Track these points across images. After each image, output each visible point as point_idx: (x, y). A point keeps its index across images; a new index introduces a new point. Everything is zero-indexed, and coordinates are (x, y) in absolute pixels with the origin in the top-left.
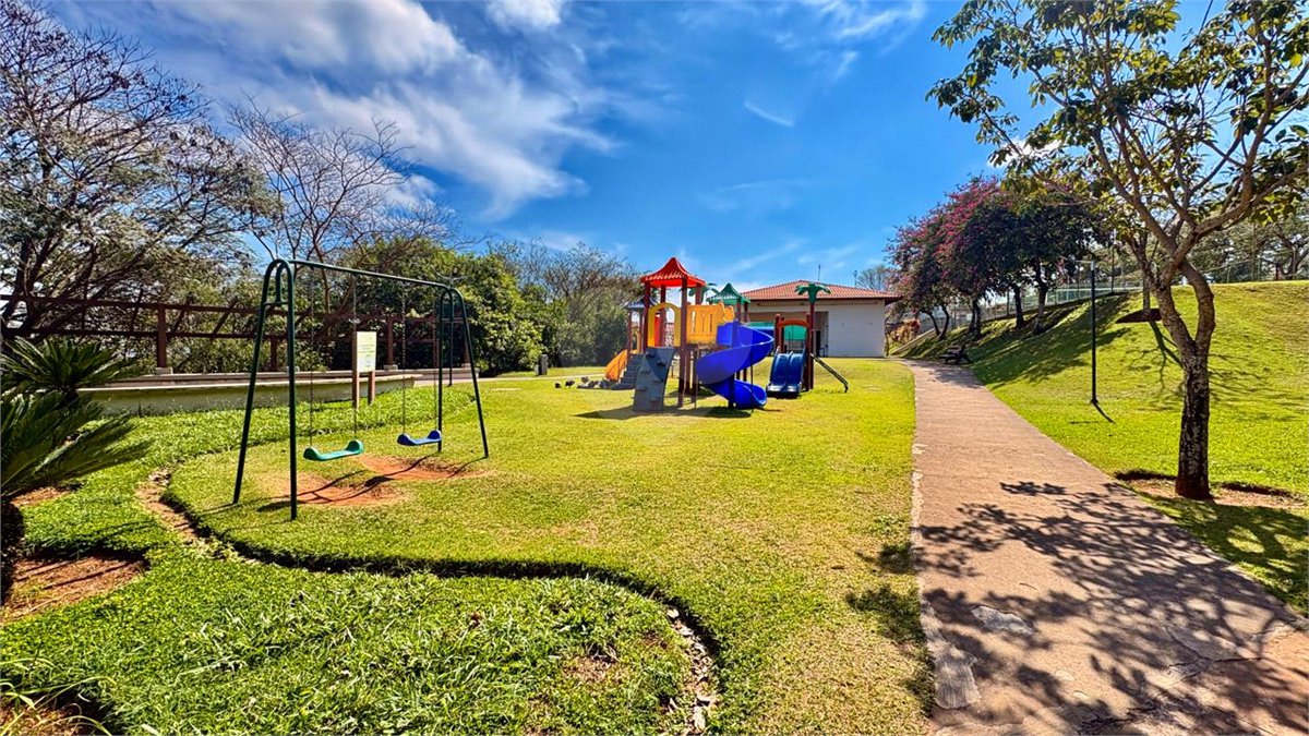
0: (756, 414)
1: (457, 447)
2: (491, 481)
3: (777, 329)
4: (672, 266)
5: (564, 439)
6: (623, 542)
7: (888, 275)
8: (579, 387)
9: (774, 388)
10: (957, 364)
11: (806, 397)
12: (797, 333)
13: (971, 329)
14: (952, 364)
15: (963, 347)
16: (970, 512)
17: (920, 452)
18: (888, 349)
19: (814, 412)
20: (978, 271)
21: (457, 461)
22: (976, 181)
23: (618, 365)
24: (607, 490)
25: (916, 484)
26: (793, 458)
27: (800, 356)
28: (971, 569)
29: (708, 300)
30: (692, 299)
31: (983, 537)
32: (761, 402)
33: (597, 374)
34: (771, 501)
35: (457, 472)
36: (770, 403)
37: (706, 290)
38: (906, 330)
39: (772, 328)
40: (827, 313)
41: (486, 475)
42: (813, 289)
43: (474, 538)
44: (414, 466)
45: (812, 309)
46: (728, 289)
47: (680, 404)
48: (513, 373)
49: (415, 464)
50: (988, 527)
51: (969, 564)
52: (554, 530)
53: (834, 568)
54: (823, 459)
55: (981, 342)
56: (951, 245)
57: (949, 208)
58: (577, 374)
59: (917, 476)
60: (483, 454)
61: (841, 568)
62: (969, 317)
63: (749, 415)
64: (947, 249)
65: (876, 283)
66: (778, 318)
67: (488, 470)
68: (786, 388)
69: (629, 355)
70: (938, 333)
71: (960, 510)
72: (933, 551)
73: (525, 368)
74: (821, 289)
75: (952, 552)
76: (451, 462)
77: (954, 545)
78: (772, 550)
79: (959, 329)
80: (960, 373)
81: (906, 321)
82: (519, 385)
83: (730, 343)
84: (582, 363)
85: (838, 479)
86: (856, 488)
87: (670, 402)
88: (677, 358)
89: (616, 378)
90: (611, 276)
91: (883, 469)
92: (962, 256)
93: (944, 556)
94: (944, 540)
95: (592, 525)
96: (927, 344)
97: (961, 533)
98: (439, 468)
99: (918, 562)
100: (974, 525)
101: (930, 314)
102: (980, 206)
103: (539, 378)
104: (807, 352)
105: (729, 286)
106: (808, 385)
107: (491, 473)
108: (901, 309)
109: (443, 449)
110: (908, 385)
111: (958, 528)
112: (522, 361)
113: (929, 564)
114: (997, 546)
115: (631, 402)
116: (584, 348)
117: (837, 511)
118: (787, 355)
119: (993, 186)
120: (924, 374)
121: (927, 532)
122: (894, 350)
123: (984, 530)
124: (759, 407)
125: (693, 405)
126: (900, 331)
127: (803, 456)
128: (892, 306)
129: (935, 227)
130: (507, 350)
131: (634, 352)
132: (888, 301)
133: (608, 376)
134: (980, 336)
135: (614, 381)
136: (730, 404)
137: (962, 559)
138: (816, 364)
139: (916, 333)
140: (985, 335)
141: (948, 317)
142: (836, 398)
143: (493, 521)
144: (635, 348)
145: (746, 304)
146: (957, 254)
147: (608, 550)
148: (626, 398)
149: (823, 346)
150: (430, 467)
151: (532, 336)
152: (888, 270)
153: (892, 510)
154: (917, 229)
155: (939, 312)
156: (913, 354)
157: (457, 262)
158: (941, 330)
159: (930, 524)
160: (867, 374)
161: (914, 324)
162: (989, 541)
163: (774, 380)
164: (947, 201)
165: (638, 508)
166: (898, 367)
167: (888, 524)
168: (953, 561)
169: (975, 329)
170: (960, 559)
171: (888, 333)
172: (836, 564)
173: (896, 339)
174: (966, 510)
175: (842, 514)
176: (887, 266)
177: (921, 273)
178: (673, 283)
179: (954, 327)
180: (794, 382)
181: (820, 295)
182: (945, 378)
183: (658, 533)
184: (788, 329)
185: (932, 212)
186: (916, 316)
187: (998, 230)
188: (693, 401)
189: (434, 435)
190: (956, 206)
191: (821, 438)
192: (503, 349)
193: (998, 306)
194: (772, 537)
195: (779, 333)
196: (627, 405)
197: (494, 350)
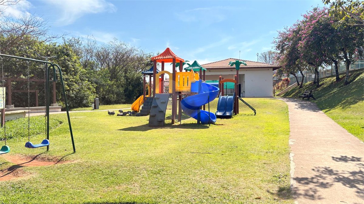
0: (212, 127)
1: (57, 148)
2: (80, 165)
3: (220, 84)
4: (168, 52)
5: (114, 142)
6: (153, 192)
7: (274, 55)
8: (118, 115)
9: (219, 114)
10: (308, 100)
11: (235, 118)
12: (230, 85)
13: (315, 82)
14: (306, 100)
15: (311, 92)
16: (318, 171)
17: (292, 143)
18: (274, 93)
19: (240, 125)
20: (318, 54)
21: (59, 155)
22: (315, 9)
23: (138, 103)
24: (141, 167)
25: (292, 159)
26: (232, 148)
27: (232, 97)
28: (319, 196)
29: (185, 69)
30: (177, 69)
31: (325, 182)
32: (214, 121)
33: (127, 108)
34: (224, 169)
35: (59, 161)
36: (218, 121)
37: (184, 64)
38: (283, 83)
39: (218, 83)
40: (244, 75)
41: (76, 162)
42: (238, 63)
43: (75, 193)
44: (34, 159)
45: (237, 73)
46: (195, 64)
47: (173, 122)
48: (80, 109)
49: (34, 158)
50: (326, 177)
51: (318, 194)
52: (117, 187)
53: (256, 199)
54: (247, 148)
55: (319, 89)
56: (304, 41)
57: (303, 22)
58: (116, 108)
59: (292, 155)
60: (72, 151)
61: (259, 198)
62: (313, 76)
63: (208, 127)
64: (302, 44)
65: (268, 59)
66: (220, 78)
67: (76, 160)
68: (225, 113)
69: (144, 98)
70: (298, 84)
71: (313, 170)
72: (302, 188)
73: (86, 106)
74: (241, 63)
75: (311, 189)
76: (55, 156)
77: (311, 186)
78: (226, 192)
79: (308, 83)
80: (310, 105)
81: (283, 78)
82: (85, 114)
83: (197, 92)
84: (117, 102)
85: (255, 157)
86: (264, 161)
87: (167, 121)
88: (170, 99)
89: (137, 109)
90: (132, 56)
91: (276, 152)
92: (310, 46)
93: (307, 191)
94: (307, 183)
95: (136, 185)
96: (293, 91)
97: (315, 180)
98: (48, 159)
99: (295, 193)
100: (320, 176)
101: (295, 75)
102: (317, 22)
103: (96, 111)
104: (235, 95)
105: (195, 62)
106: (236, 112)
107: (79, 160)
108: (280, 73)
109: (49, 150)
110: (285, 111)
111: (313, 178)
112: (84, 102)
113: (300, 194)
114: (331, 185)
115: (148, 122)
116: (118, 94)
117: (255, 173)
118: (225, 97)
119: (324, 12)
120: (292, 106)
121: (299, 180)
122: (277, 93)
123: (324, 178)
124: (213, 123)
125: (179, 123)
126: (280, 83)
127: (237, 147)
128: (276, 71)
129: (296, 32)
130: (76, 97)
131: (147, 96)
132: (274, 68)
133: (133, 109)
134: (319, 86)
135: (136, 111)
136: (198, 122)
137: (315, 191)
138: (240, 101)
139: (288, 85)
140: (321, 85)
141: (303, 76)
142: (251, 118)
143: (83, 184)
144: (147, 94)
145: (204, 71)
146: (307, 46)
147: (147, 196)
148: (145, 120)
149: (242, 92)
150: (43, 159)
151: (89, 89)
152: (274, 53)
153: (281, 171)
154: (287, 33)
155: (299, 74)
156: (286, 95)
157: (46, 48)
158: (300, 83)
159: (300, 177)
160: (265, 106)
161: (287, 80)
162: (327, 183)
163: (219, 110)
164: (302, 19)
165: (158, 175)
166: (280, 102)
167: (279, 178)
168: (311, 193)
169: (316, 83)
170: (314, 192)
171: (274, 84)
172: (256, 197)
173: (278, 88)
174: (316, 170)
175: (258, 174)
176: (273, 50)
177: (290, 54)
178: (168, 61)
179: (306, 82)
180: (230, 110)
181: (242, 66)
182: (302, 107)
183: (170, 186)
184: (225, 83)
185: (294, 25)
186: (288, 76)
187: (326, 34)
188: (180, 121)
189: (45, 142)
190: (306, 22)
191: (245, 138)
192: (73, 95)
193: (328, 71)
194: (226, 186)
195: (221, 86)
196: (145, 124)
197: (69, 96)
